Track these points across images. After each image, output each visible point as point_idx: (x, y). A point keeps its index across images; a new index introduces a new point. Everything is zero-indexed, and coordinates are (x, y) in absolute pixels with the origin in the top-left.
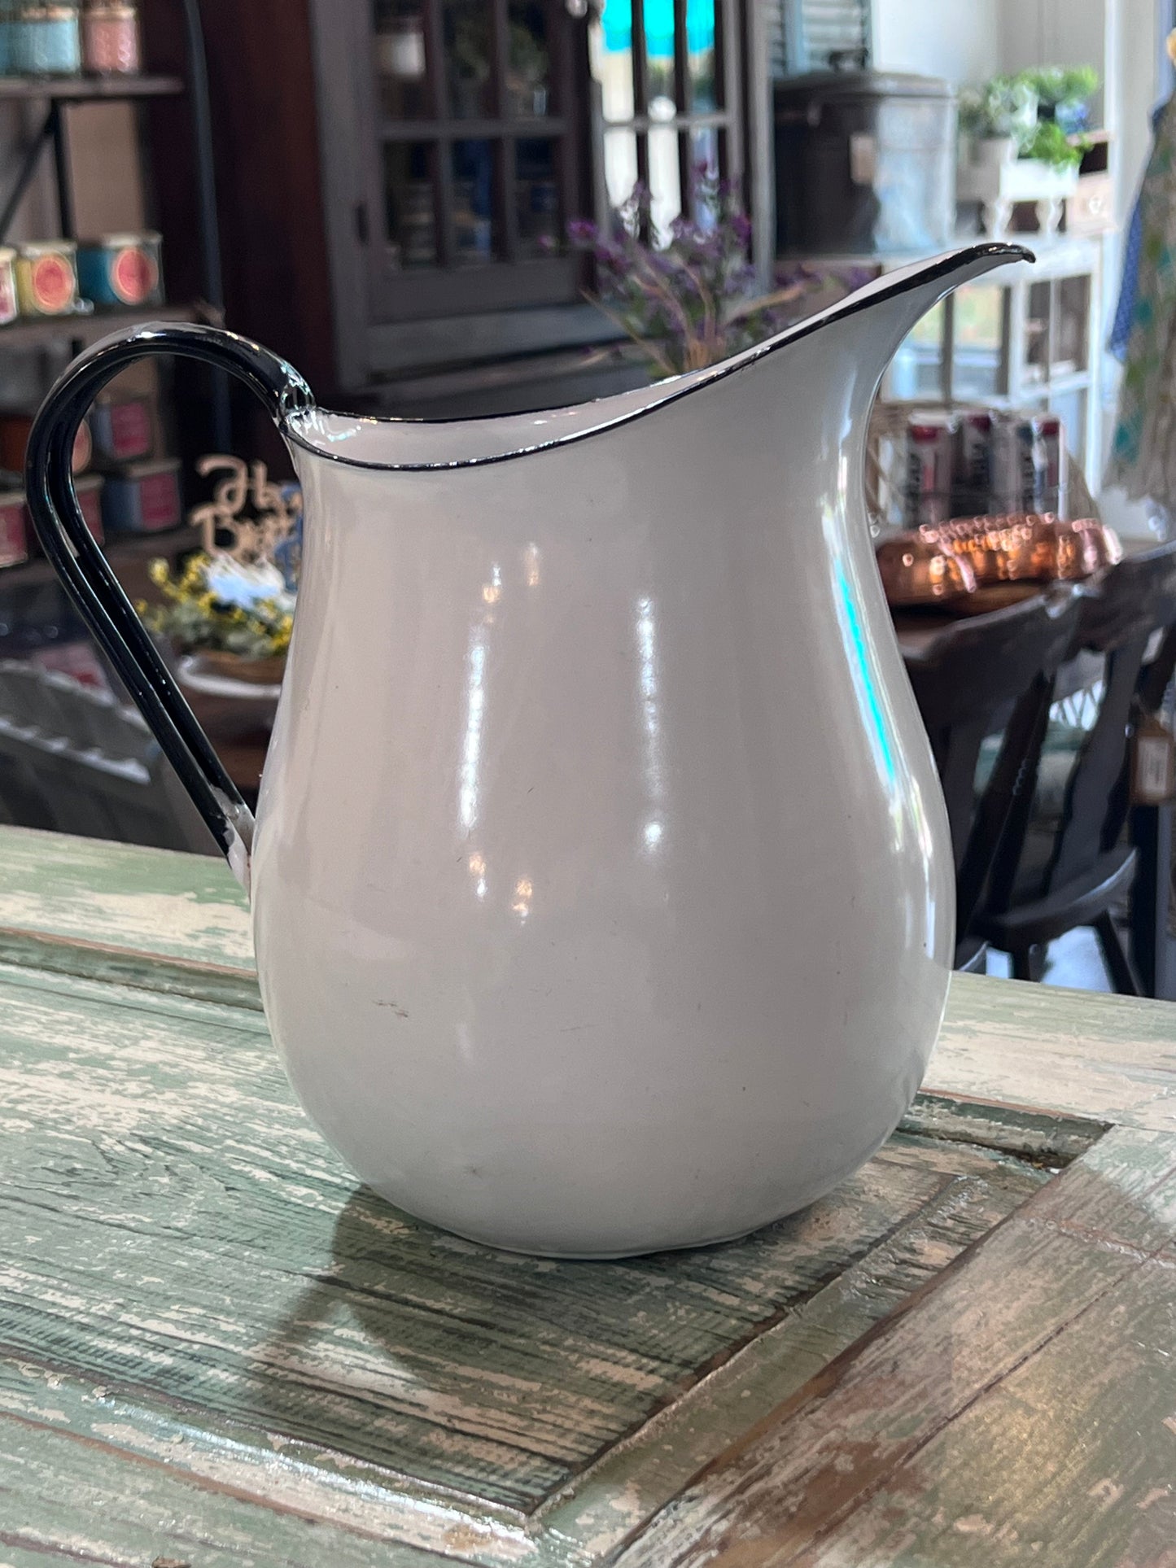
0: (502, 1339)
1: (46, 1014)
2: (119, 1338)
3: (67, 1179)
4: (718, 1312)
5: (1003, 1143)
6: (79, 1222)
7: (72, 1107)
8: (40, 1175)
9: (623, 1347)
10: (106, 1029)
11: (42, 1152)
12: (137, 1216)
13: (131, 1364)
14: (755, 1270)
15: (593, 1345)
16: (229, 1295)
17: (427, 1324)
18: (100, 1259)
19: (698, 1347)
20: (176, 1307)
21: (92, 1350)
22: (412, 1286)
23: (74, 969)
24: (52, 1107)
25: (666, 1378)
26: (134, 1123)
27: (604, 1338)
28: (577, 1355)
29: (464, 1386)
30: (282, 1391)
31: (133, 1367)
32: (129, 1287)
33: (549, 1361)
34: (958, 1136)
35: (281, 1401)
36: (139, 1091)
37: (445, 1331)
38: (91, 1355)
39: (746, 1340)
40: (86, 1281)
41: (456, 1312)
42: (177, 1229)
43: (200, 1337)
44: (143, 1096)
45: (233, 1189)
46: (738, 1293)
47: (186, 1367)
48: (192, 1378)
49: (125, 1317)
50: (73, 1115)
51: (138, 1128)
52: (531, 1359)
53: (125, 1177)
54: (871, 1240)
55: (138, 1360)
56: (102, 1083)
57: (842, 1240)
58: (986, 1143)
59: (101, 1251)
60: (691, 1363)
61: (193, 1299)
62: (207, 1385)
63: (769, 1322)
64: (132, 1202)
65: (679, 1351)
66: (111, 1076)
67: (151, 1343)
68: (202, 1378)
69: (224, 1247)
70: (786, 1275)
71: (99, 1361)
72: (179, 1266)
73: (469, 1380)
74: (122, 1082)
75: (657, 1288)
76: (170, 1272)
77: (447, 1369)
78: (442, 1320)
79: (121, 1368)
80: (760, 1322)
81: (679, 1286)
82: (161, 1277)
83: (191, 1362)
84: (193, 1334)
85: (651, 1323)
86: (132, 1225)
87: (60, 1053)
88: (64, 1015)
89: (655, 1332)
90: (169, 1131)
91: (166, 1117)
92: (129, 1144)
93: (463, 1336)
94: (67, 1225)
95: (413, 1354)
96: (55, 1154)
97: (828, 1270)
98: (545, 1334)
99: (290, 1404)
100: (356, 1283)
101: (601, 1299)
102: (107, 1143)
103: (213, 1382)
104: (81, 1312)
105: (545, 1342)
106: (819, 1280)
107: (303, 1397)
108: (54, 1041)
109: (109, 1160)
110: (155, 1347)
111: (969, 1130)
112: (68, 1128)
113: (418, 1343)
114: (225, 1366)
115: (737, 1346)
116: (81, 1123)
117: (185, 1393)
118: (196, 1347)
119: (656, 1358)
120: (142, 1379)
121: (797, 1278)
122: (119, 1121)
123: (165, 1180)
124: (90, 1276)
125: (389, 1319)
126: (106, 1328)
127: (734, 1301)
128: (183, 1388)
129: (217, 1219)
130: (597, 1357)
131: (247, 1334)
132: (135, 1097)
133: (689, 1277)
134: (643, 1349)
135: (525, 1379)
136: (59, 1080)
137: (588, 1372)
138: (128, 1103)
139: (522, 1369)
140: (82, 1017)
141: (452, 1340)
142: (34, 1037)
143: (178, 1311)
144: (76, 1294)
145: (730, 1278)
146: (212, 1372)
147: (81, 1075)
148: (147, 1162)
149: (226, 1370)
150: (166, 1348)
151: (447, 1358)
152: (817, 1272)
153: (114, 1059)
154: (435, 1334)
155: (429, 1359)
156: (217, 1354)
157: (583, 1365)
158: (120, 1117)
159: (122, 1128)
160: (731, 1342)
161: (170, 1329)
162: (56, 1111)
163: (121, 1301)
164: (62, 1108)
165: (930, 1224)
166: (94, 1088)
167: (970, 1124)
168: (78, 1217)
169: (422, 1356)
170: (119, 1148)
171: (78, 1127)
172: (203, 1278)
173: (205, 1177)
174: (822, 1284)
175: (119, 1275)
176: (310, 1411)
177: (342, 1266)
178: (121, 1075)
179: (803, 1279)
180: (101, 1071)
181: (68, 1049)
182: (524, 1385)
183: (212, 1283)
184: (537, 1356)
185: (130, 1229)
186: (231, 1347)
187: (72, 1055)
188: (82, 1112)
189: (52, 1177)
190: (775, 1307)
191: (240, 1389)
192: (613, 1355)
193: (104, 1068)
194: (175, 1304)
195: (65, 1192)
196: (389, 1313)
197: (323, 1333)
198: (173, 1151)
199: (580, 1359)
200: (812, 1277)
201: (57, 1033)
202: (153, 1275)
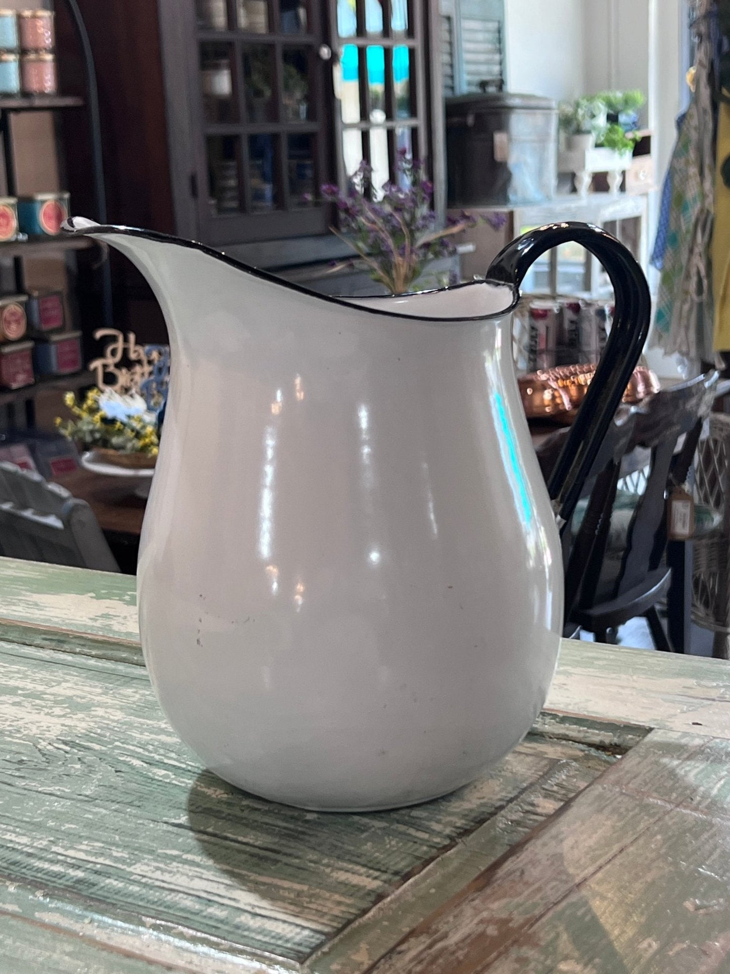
0: (285, 859)
1: (4, 667)
2: (52, 861)
3: (17, 766)
4: (415, 842)
5: (588, 740)
6: (25, 792)
7: (21, 723)
8: (1, 764)
9: (358, 863)
10: (40, 676)
11: (2, 750)
12: (61, 788)
13: (59, 877)
14: (438, 817)
15: (340, 863)
16: (119, 835)
17: (239, 851)
18: (39, 814)
19: (403, 864)
20: (86, 842)
21: (35, 869)
22: (229, 828)
23: (20, 640)
24: (8, 723)
25: (385, 882)
26: (59, 733)
27: (347, 858)
28: (330, 869)
29: (262, 888)
30: (151, 892)
31: (60, 879)
32: (57, 830)
33: (313, 873)
34: (560, 736)
35: (151, 898)
36: (62, 713)
37: (250, 855)
38: (34, 871)
39: (432, 859)
40: (31, 827)
41: (257, 844)
42: (86, 796)
43: (101, 860)
44: (64, 716)
45: (120, 771)
46: (428, 831)
47: (93, 878)
48: (96, 885)
49: (54, 849)
50: (21, 728)
51: (61, 735)
52: (301, 871)
53: (53, 765)
54: (508, 799)
55: (63, 874)
56: (39, 709)
57: (491, 799)
58: (577, 740)
59: (39, 809)
60: (400, 872)
61: (97, 837)
62: (105, 889)
63: (446, 848)
64: (58, 780)
65: (392, 866)
66: (44, 704)
67: (71, 864)
68: (102, 885)
69: (115, 806)
70: (457, 820)
71: (39, 875)
72: (87, 818)
73: (265, 884)
74: (51, 708)
75: (379, 828)
76: (82, 822)
77: (252, 878)
78: (248, 849)
79: (53, 879)
80: (440, 848)
81: (392, 827)
82: (77, 824)
83: (95, 875)
84: (96, 858)
85: (375, 849)
86: (58, 793)
87: (13, 691)
88: (15, 668)
89: (377, 854)
90: (79, 737)
91: (78, 729)
92: (56, 745)
93: (261, 858)
94: (18, 794)
95: (231, 869)
96: (11, 751)
97: (482, 817)
98: (311, 856)
99: (156, 900)
100: (195, 827)
101: (345, 835)
102: (43, 744)
103: (109, 886)
104: (28, 846)
105: (311, 861)
106: (477, 823)
107: (164, 895)
108: (8, 683)
109: (44, 755)
110: (73, 866)
111: (567, 733)
112: (18, 735)
113: (234, 863)
114: (116, 877)
115: (427, 863)
116: (26, 732)
117: (92, 893)
118: (98, 866)
119: (378, 870)
120: (66, 886)
121: (463, 821)
122: (49, 731)
123: (78, 766)
124: (33, 824)
125: (215, 848)
126: (43, 855)
127: (426, 836)
128: (91, 891)
129: (111, 789)
130: (342, 870)
131: (129, 858)
132: (60, 716)
133: (398, 822)
134: (369, 865)
135: (299, 883)
136: (13, 707)
137: (337, 879)
138: (56, 720)
139: (297, 877)
140: (26, 669)
141: (255, 860)
143: (87, 845)
144: (24, 835)
145: (423, 822)
146: (108, 881)
147: (26, 704)
148: (67, 755)
149: (117, 880)
150: (80, 867)
151: (251, 871)
152: (475, 818)
153: (46, 694)
154: (244, 857)
155: (241, 872)
156: (111, 870)
157: (334, 874)
158: (50, 729)
159: (51, 735)
160: (423, 860)
161: (82, 856)
162: (11, 726)
163: (52, 839)
164: (14, 723)
165: (544, 789)
166: (34, 711)
167: (568, 729)
168: (25, 789)
169: (237, 870)
170: (49, 747)
171: (24, 735)
172: (101, 824)
173: (102, 764)
174: (478, 825)
175: (51, 824)
176: (168, 903)
177: (186, 816)
178: (50, 704)
179: (467, 822)
180: (38, 701)
181: (18, 688)
182: (297, 887)
183: (107, 828)
184: (306, 870)
185: (57, 796)
186: (120, 866)
187: (20, 692)
188: (27, 726)
189: (9, 765)
190: (450, 839)
191: (125, 891)
192: (352, 868)
193: (40, 700)
194: (85, 840)
195: (17, 774)
196: (216, 844)
197: (176, 857)
198: (82, 749)
199: (332, 871)
200: (472, 821)
201: (10, 679)
202: (72, 823)
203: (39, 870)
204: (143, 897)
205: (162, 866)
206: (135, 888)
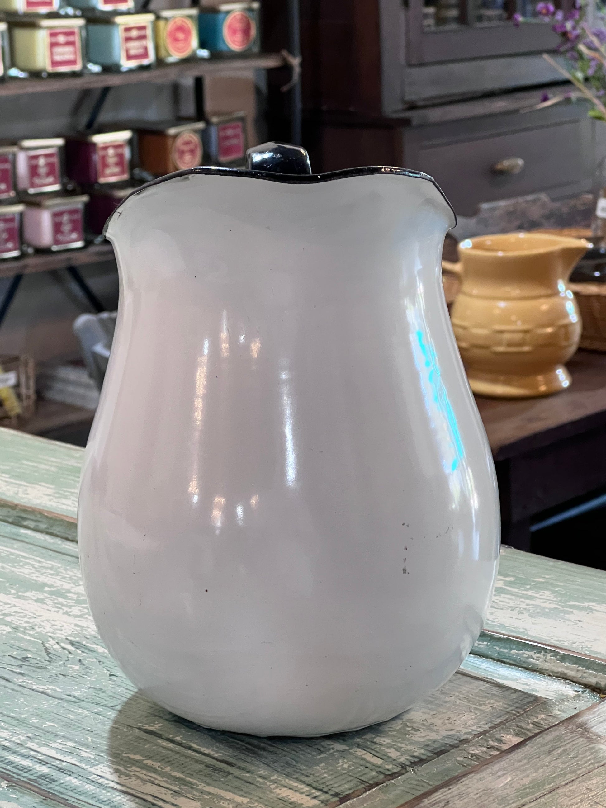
0: (236, 772)
1: (40, 562)
2: (23, 756)
3: (20, 663)
4: (367, 767)
5: (585, 681)
6: (20, 689)
7: (38, 621)
8: (7, 659)
9: (304, 782)
10: (71, 574)
11: (12, 646)
12: (54, 687)
13: (25, 770)
14: (399, 745)
15: (287, 780)
16: (91, 736)
17: (197, 761)
18: (27, 711)
19: (347, 786)
20: (60, 741)
21: (7, 761)
22: (197, 740)
23: (63, 535)
24: (26, 619)
25: (322, 802)
26: (70, 633)
27: (295, 777)
28: (276, 785)
29: (206, 796)
30: (104, 792)
31: (26, 772)
32: (37, 728)
33: (258, 787)
34: (559, 675)
35: (101, 797)
36: (79, 613)
37: (206, 766)
38: (5, 764)
39: (377, 784)
40: (15, 723)
41: (216, 756)
42: (75, 697)
43: (68, 759)
44: (80, 616)
45: (114, 675)
46: (383, 757)
47: (55, 774)
48: (57, 781)
49: (30, 744)
50: (36, 625)
51: (70, 635)
52: (248, 784)
53: (55, 664)
54: (476, 733)
55: (30, 769)
56: (58, 606)
57: (459, 731)
58: (575, 680)
59: (27, 706)
60: (340, 794)
61: (71, 737)
62: (63, 785)
63: (394, 775)
64: (53, 679)
65: (336, 787)
66: (65, 603)
67: (39, 760)
68: (62, 781)
69: (99, 709)
70: (416, 750)
71: (9, 767)
72: (69, 718)
73: (210, 794)
74: (71, 607)
75: (337, 751)
76: (63, 721)
77: (200, 787)
78: (207, 760)
79: (20, 772)
80: (389, 775)
81: (351, 751)
82: (57, 723)
83: (58, 772)
84: (65, 757)
85: (326, 771)
86: (50, 692)
87: (40, 587)
88: (49, 563)
89: (326, 775)
90: (88, 638)
91: (89, 630)
92: (63, 645)
93: (215, 769)
94: (13, 690)
95: (184, 777)
96: (19, 648)
97: (443, 748)
98: (262, 772)
99: (105, 799)
100: (166, 735)
101: (302, 754)
102: (51, 644)
103: (67, 784)
104: (6, 740)
105: (261, 777)
106: (435, 753)
107: (114, 796)
108: (39, 579)
109: (48, 653)
110: (41, 762)
111: (566, 671)
112: (31, 632)
113: (188, 772)
114: (76, 776)
115: (371, 787)
116: (39, 630)
117: (50, 788)
118: (64, 764)
119: (321, 790)
120: (29, 779)
121: (422, 751)
122: (61, 630)
123: (76, 667)
124: (18, 720)
125: (177, 756)
126: (17, 750)
127: (379, 762)
128: (50, 786)
129: (99, 692)
130: (286, 787)
131: (94, 759)
132: (76, 616)
133: (359, 746)
134: (314, 785)
135: (242, 796)
136: (35, 604)
137: (279, 794)
138: (72, 620)
139: (242, 790)
140: (60, 565)
141: (209, 771)
142: (27, 576)
143: (60, 743)
144: (6, 729)
145: (383, 748)
146: (68, 778)
147: (48, 602)
148: (70, 656)
149: (76, 778)
150: (47, 763)
151: (202, 781)
152: (436, 749)
153: (71, 592)
154: (199, 767)
155: (191, 780)
156: (74, 769)
157: (278, 791)
158: (63, 628)
159: (61, 635)
160: (368, 784)
161: (53, 753)
162: (27, 622)
163: (30, 735)
164: (31, 620)
165: (518, 726)
166: (54, 609)
168: (21, 686)
169: (188, 779)
170: (57, 647)
171: (37, 633)
172: (80, 725)
173: (100, 667)
174: (435, 756)
175: (34, 720)
176: (116, 803)
177: (161, 725)
178: (72, 602)
179: (426, 752)
180: (61, 600)
181: (45, 585)
182: (239, 799)
183: (84, 729)
184: (252, 784)
185: (48, 695)
186: (83, 765)
187: (47, 589)
188: (42, 623)
189: (13, 661)
190: (402, 767)
191: (80, 789)
192: (297, 787)
193: (63, 598)
194: (60, 739)
195: (18, 671)
196: (177, 753)
197: (137, 761)
198: (86, 651)
199: (276, 787)
200: (430, 751)
201: (42, 574)
202: (53, 722)
203: (11, 763)
204: (94, 795)
205: (122, 769)
206: (90, 788)
